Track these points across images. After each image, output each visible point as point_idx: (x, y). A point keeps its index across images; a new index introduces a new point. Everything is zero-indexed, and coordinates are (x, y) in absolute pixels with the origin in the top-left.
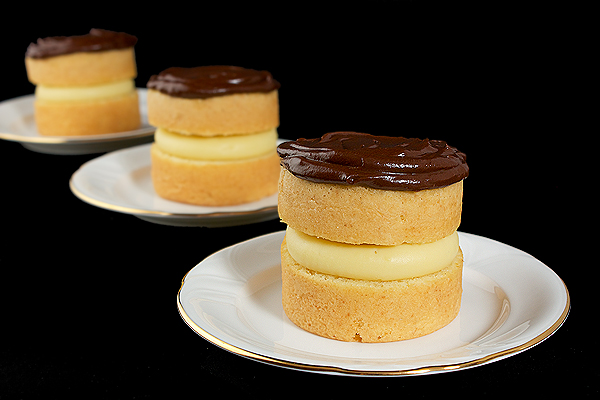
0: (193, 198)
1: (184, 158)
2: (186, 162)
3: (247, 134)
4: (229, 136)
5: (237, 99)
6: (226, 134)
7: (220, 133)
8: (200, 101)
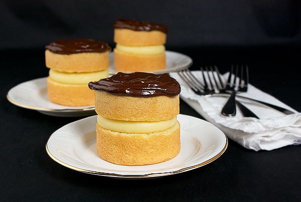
0: (63, 102)
1: (60, 83)
2: (60, 85)
3: (90, 73)
4: (80, 73)
5: (84, 55)
6: (78, 72)
7: (76, 71)
8: (66, 56)
